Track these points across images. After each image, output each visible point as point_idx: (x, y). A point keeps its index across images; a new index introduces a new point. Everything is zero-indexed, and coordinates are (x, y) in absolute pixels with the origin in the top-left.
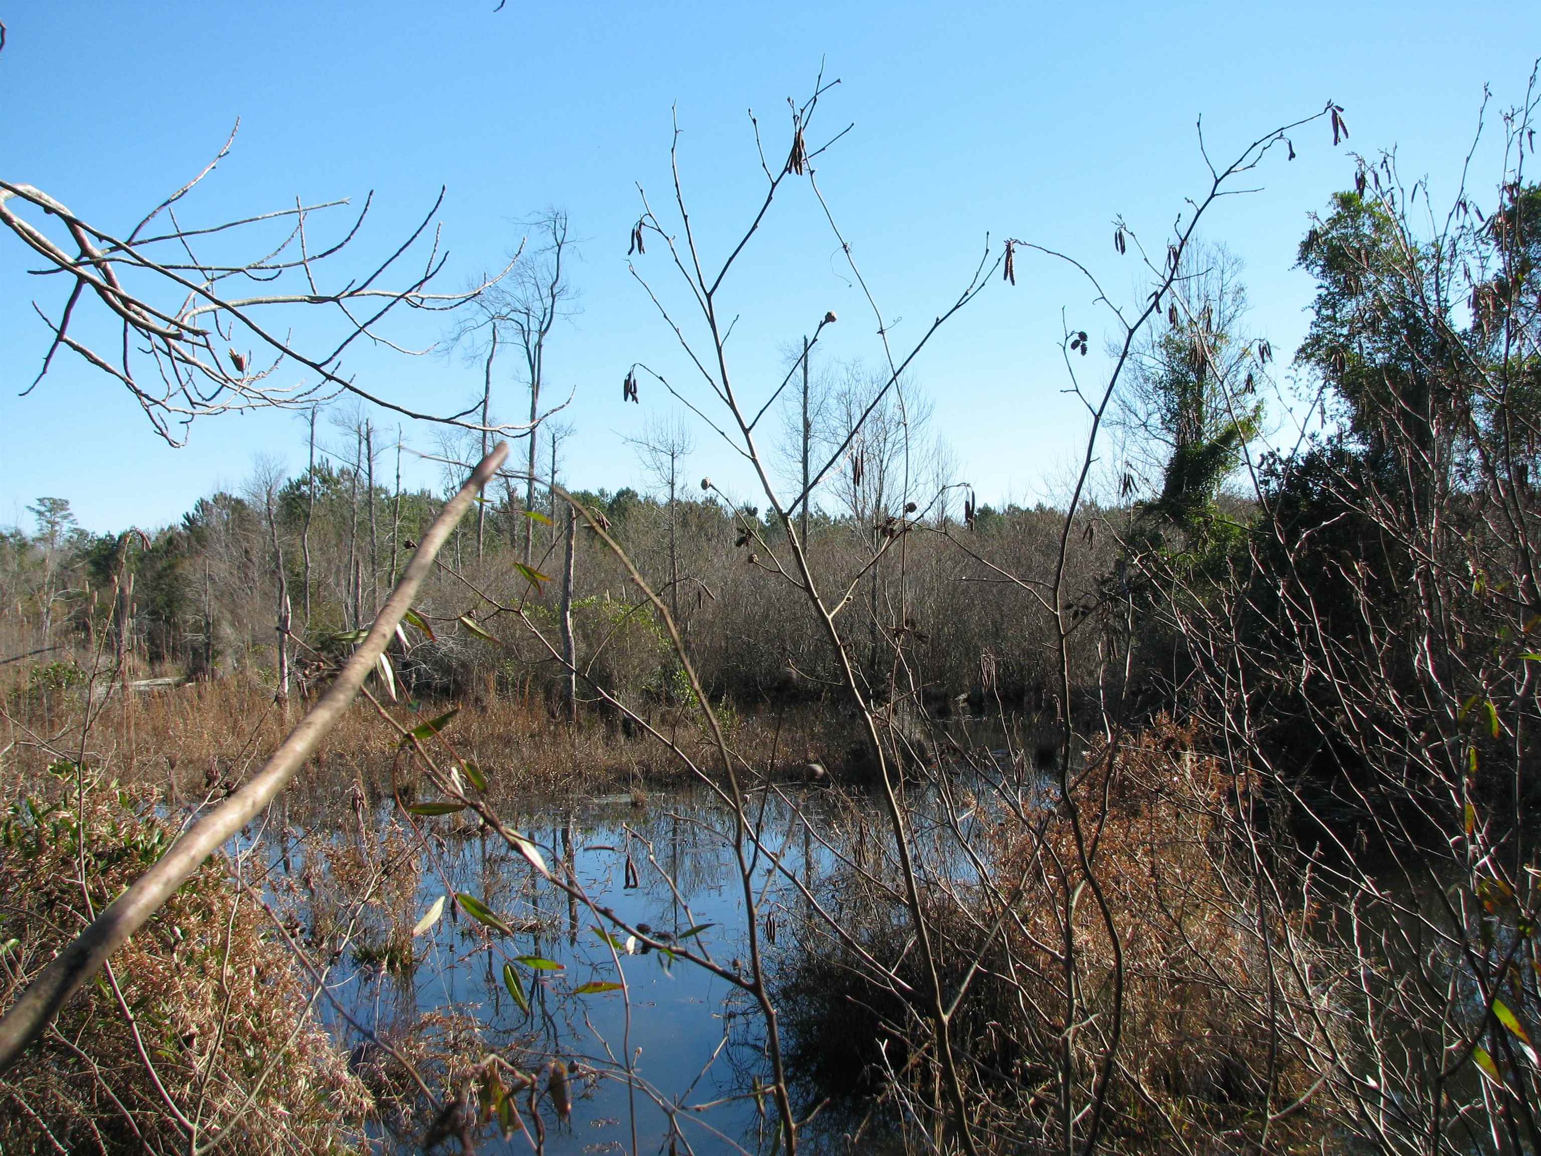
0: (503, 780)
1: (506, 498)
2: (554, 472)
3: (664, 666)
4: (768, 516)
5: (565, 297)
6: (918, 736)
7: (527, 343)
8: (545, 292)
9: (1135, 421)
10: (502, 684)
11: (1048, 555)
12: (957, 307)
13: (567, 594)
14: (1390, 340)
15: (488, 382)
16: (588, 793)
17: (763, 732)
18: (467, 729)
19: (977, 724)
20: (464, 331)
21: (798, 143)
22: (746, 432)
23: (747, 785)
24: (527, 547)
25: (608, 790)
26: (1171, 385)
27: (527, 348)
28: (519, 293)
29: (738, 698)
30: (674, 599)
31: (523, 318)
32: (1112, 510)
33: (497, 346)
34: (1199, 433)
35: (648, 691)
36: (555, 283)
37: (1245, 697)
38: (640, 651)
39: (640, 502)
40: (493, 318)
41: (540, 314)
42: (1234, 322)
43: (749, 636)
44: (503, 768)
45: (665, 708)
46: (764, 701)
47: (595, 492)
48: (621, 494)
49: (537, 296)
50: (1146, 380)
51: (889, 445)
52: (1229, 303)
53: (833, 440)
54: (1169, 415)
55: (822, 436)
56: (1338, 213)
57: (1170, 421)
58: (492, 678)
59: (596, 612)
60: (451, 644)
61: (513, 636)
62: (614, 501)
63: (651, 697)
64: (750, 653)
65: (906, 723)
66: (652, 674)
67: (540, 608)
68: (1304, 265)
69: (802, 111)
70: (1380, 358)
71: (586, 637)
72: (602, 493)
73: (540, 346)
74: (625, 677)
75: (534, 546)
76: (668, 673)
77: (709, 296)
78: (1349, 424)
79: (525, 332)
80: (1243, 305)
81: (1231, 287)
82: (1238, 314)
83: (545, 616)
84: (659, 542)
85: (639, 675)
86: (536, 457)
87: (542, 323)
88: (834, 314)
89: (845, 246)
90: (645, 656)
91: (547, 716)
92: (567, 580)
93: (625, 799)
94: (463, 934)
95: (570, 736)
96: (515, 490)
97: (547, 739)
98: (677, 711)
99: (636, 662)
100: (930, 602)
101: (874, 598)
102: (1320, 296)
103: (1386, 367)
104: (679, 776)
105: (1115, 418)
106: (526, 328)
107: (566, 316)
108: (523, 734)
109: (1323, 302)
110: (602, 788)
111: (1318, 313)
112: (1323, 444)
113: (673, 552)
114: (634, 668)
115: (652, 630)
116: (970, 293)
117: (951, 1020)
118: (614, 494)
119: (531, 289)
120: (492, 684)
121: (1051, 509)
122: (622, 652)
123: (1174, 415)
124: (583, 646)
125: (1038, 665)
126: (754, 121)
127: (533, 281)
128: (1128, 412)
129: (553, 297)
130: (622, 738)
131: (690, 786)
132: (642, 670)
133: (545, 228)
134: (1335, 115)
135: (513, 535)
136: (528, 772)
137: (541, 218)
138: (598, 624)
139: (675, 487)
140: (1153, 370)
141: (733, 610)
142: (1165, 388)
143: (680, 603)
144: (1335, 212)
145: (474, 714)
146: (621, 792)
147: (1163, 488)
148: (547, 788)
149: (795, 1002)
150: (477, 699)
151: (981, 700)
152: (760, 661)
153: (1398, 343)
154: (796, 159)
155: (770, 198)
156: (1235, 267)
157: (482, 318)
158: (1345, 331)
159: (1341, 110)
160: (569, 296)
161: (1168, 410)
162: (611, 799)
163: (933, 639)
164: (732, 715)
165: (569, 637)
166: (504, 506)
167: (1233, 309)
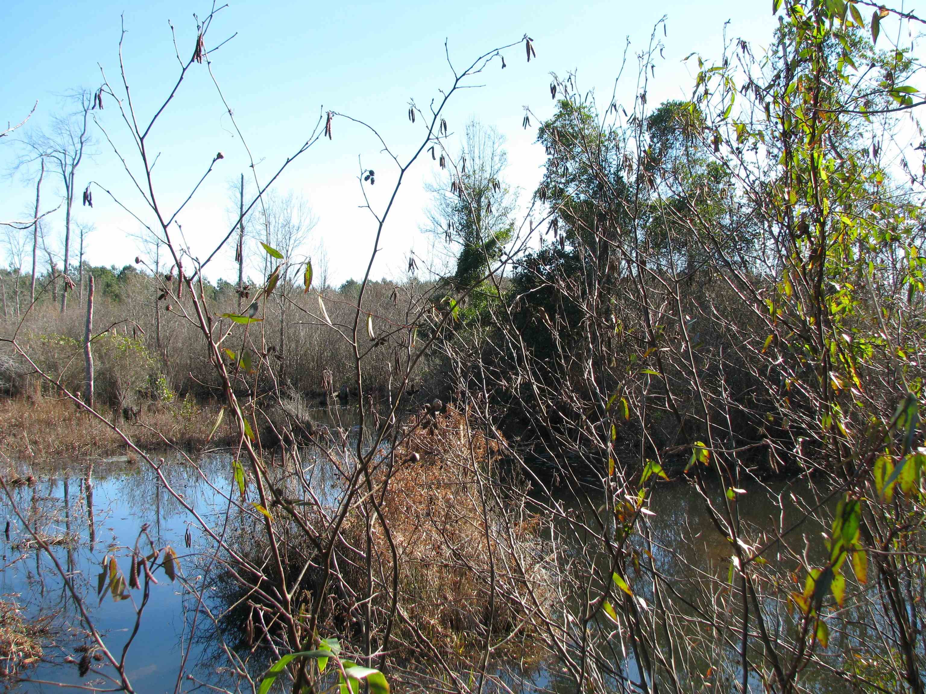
0: (44, 448)
1: (50, 270)
2: (81, 254)
3: (150, 376)
4: (218, 283)
5: (88, 144)
6: (307, 417)
7: (64, 172)
8: (77, 140)
9: (440, 230)
10: (45, 388)
11: (387, 309)
12: (301, 151)
13: (88, 331)
14: (589, 187)
15: (38, 196)
16: (99, 455)
17: (212, 416)
18: (21, 417)
19: (344, 410)
20: (22, 163)
21: (199, 44)
22: (165, 227)
23: (201, 449)
24: (63, 301)
25: (113, 453)
26: (462, 209)
27: (64, 175)
28: (59, 140)
29: (197, 395)
30: (158, 334)
31: (61, 156)
32: (426, 283)
33: (44, 173)
34: (478, 237)
35: (140, 391)
36: (82, 135)
37: (487, 395)
38: (135, 366)
39: (137, 273)
40: (42, 155)
41: (73, 154)
42: (500, 173)
43: (204, 357)
44: (44, 441)
45: (150, 402)
46: (213, 397)
47: (109, 267)
48: (125, 269)
49: (71, 143)
50: (448, 205)
51: (292, 241)
52: (497, 161)
53: (257, 237)
54: (460, 227)
55: (251, 235)
56: (561, 111)
57: (461, 230)
58: (39, 383)
59: (108, 343)
60: (11, 362)
61: (53, 357)
62: (121, 273)
63: (142, 395)
64: (205, 367)
65: (300, 411)
66: (143, 381)
67: (71, 339)
68: (541, 141)
69: (203, 23)
70: (582, 197)
71: (101, 357)
72: (113, 268)
73: (73, 174)
74: (125, 383)
75: (69, 300)
76: (153, 380)
77: (142, 139)
78: (565, 235)
79: (63, 165)
80: (505, 163)
81: (498, 152)
82: (502, 168)
83: (74, 344)
84: (148, 298)
85: (134, 382)
86: (69, 244)
87: (74, 159)
88: (222, 154)
89: (229, 111)
90: (139, 369)
91: (75, 407)
92: (88, 322)
93: (124, 459)
94: (13, 548)
95: (89, 420)
96: (56, 265)
97: (74, 423)
98: (160, 404)
99: (133, 373)
100: (316, 336)
101: (282, 334)
102: (549, 159)
103: (585, 201)
104: (158, 444)
105: (428, 228)
106: (63, 162)
107: (90, 156)
108: (59, 419)
109: (551, 163)
110: (109, 452)
111: (548, 169)
112: (549, 246)
113: (157, 305)
114: (131, 377)
115: (143, 353)
116: (309, 143)
117: (292, 598)
118: (121, 269)
119: (67, 138)
120: (39, 388)
121: (390, 281)
122: (123, 367)
123: (463, 227)
124: (99, 363)
125: (381, 375)
126: (172, 27)
127: (68, 133)
128: (436, 225)
129: (82, 143)
130: (122, 420)
131: (165, 450)
132: (136, 378)
133: (76, 99)
134: (528, 43)
135: (54, 293)
136: (61, 442)
137: (74, 93)
138: (108, 350)
139: (159, 265)
140: (452, 200)
141: (194, 341)
142: (458, 210)
143: (161, 335)
144: (559, 111)
145: (27, 406)
146: (122, 454)
147: (456, 270)
148: (73, 453)
149: (227, 583)
150: (29, 397)
151: (346, 396)
152: (211, 372)
153: (593, 189)
154: (198, 54)
155: (182, 78)
156: (501, 140)
157: (34, 155)
158: (563, 181)
159: (532, 40)
160: (92, 143)
161: (460, 224)
162: (115, 459)
163: (317, 360)
164: (192, 406)
165: (89, 358)
166: (49, 276)
167: (499, 165)
